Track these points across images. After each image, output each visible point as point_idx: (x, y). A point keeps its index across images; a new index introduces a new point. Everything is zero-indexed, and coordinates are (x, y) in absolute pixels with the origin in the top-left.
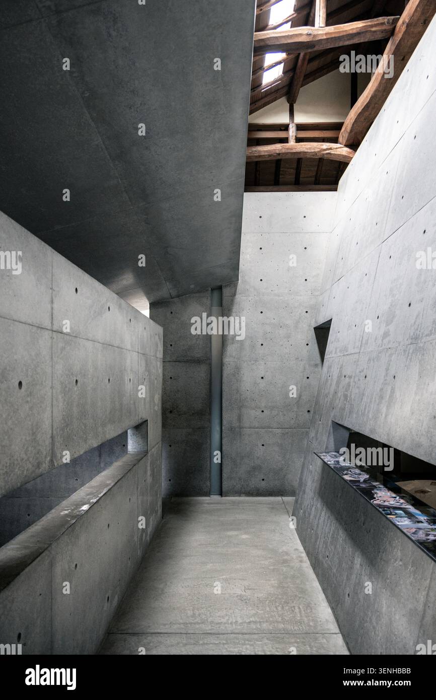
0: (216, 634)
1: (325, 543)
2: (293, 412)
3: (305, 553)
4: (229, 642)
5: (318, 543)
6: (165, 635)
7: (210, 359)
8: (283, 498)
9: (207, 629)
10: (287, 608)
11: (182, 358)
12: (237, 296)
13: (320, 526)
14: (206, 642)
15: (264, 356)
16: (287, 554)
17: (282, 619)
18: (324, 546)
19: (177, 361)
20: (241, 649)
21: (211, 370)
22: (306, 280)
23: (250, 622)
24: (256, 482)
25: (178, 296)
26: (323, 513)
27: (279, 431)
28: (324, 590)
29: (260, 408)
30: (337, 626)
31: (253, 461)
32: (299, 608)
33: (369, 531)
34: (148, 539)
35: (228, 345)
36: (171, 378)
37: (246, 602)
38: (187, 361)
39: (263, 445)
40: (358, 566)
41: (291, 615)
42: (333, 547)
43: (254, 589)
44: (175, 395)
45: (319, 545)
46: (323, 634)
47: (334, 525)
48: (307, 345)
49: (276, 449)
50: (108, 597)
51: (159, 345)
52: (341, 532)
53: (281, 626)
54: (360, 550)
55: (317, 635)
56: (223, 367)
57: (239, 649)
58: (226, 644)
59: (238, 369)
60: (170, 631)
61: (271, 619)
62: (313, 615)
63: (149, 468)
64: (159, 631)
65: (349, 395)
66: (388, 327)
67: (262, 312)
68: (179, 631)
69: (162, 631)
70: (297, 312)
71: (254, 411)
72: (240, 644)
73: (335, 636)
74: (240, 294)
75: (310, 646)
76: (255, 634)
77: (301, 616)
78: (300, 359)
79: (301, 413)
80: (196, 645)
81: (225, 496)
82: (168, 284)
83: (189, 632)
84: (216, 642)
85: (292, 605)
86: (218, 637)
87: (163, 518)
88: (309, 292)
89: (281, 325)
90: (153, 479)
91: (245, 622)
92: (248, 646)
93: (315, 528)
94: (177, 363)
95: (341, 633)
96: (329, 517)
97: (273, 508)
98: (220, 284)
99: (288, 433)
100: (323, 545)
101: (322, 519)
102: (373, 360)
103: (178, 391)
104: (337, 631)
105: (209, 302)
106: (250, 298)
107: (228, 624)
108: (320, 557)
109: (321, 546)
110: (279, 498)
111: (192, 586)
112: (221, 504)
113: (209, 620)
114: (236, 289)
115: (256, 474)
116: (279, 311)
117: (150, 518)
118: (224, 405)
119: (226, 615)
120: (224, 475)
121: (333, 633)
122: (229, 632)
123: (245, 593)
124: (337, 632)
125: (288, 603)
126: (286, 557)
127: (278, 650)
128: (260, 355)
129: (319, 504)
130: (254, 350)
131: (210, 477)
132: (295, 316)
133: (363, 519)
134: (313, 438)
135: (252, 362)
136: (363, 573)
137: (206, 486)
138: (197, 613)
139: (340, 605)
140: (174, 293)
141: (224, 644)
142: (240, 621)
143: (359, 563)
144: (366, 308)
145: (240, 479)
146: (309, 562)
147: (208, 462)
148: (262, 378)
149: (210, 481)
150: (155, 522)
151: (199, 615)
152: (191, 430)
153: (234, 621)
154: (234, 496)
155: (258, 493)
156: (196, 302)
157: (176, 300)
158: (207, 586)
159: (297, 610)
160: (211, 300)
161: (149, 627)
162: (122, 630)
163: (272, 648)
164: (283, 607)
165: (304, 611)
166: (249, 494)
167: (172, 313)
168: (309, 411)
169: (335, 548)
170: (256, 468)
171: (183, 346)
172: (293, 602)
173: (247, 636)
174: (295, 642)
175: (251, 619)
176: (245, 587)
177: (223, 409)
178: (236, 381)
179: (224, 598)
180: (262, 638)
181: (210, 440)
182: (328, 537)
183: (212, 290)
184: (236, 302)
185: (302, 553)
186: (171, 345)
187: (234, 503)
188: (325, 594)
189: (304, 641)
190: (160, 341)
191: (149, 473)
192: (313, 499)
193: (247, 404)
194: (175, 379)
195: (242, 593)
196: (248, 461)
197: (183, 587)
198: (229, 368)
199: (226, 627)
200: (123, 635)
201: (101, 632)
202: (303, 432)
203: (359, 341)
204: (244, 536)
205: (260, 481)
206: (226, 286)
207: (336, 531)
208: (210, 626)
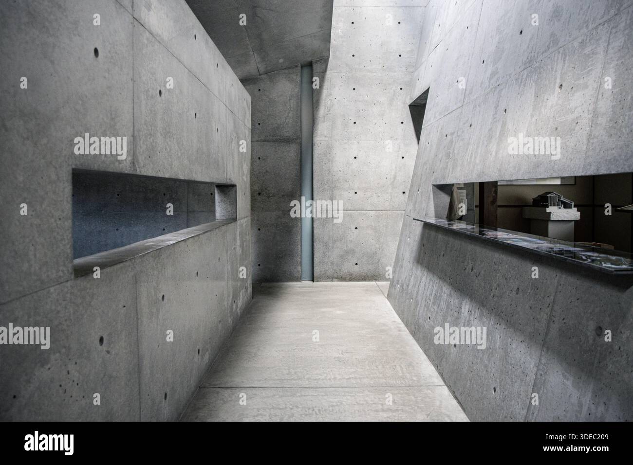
0: (315, 388)
1: (427, 306)
2: (387, 193)
3: (403, 324)
4: (328, 394)
5: (418, 309)
6: (260, 388)
7: (299, 138)
8: (377, 282)
9: (305, 384)
10: (388, 367)
11: (271, 137)
12: (328, 72)
13: (420, 292)
14: (303, 394)
15: (357, 135)
16: (384, 325)
17: (383, 376)
18: (426, 309)
19: (265, 141)
20: (341, 399)
21: (301, 150)
22: (400, 56)
23: (350, 378)
24: (349, 267)
25: (266, 73)
26: (424, 278)
27: (373, 213)
28: (426, 352)
29: (353, 189)
30: (441, 380)
31: (346, 244)
32: (401, 366)
33: (479, 274)
34: (239, 312)
35: (319, 123)
36: (259, 158)
37: (344, 363)
38: (276, 141)
39: (356, 228)
40: (466, 313)
41: (393, 372)
42: (435, 307)
43: (352, 353)
44: (264, 176)
45: (419, 310)
46: (427, 386)
47: (437, 285)
48: (402, 123)
49: (370, 232)
50: (199, 350)
51: (247, 112)
52: (444, 289)
53: (382, 381)
54: (468, 297)
55: (421, 387)
56: (314, 147)
57: (339, 399)
58: (325, 395)
59: (329, 148)
60: (264, 385)
61: (372, 376)
62: (416, 372)
63: (238, 237)
64: (253, 385)
65: (451, 151)
66: (496, 66)
67: (354, 89)
68: (273, 386)
69: (256, 386)
70: (391, 89)
71: (347, 193)
72: (340, 396)
73: (440, 387)
74: (331, 70)
75: (414, 396)
76: (356, 387)
77: (403, 373)
78: (395, 138)
79: (396, 195)
80: (294, 396)
81: (318, 281)
82: (255, 55)
83: (285, 386)
84: (315, 394)
85: (393, 364)
86: (316, 390)
87: (253, 298)
88: (404, 69)
89: (375, 102)
90: (242, 251)
91: (344, 378)
92: (349, 397)
93: (414, 297)
94: (266, 143)
95: (447, 385)
96: (430, 280)
97: (367, 290)
98: (310, 59)
99: (382, 215)
100: (424, 309)
101: (422, 285)
102: (479, 105)
103: (267, 171)
104: (442, 383)
105: (299, 79)
106: (342, 74)
107: (327, 380)
108: (421, 321)
109: (421, 311)
110: (373, 283)
111: (287, 350)
112: (313, 287)
113: (305, 377)
114: (327, 65)
115: (349, 258)
116: (372, 88)
117: (240, 291)
118: (315, 186)
119: (324, 373)
120: (316, 260)
121: (437, 386)
122: (328, 386)
123: (342, 356)
124: (442, 385)
125: (389, 363)
126: (383, 328)
127: (381, 399)
128: (353, 134)
129: (419, 272)
130: (346, 129)
131: (301, 262)
132: (389, 93)
133: (470, 266)
134: (410, 211)
135: (345, 141)
136: (472, 318)
137: (298, 271)
138: (293, 371)
139: (444, 359)
140: (262, 70)
141: (322, 395)
142: (338, 377)
143: (467, 310)
144: (469, 59)
145: (332, 263)
146: (408, 331)
147: (299, 246)
148: (355, 158)
149: (301, 266)
150: (245, 298)
151: (295, 373)
152: (281, 212)
153: (333, 377)
154: (326, 282)
155: (352, 278)
156: (285, 78)
157: (264, 76)
158: (302, 350)
159: (398, 368)
160: (302, 76)
161: (243, 382)
162: (214, 385)
163: (375, 398)
164: (383, 366)
165: (406, 369)
166: (342, 279)
167: (260, 90)
168: (404, 193)
169: (439, 306)
170: (350, 252)
171: (272, 124)
172: (394, 362)
173: (347, 390)
174: (399, 393)
175: (351, 376)
176: (342, 351)
177: (315, 190)
178: (327, 161)
179: (321, 360)
180: (364, 390)
181: (301, 223)
182: (429, 299)
183: (302, 67)
184: (326, 79)
185: (400, 324)
186: (259, 124)
187: (326, 286)
188: (427, 355)
189: (408, 392)
190: (249, 109)
191: (238, 242)
192: (412, 269)
193: (339, 185)
194: (263, 160)
195: (340, 356)
196: (341, 246)
197: (277, 351)
198: (320, 148)
199: (324, 383)
200: (215, 389)
201: (193, 382)
202: (398, 214)
203: (462, 94)
204: (338, 312)
205: (353, 265)
206: (316, 62)
207: (439, 289)
208: (307, 382)
